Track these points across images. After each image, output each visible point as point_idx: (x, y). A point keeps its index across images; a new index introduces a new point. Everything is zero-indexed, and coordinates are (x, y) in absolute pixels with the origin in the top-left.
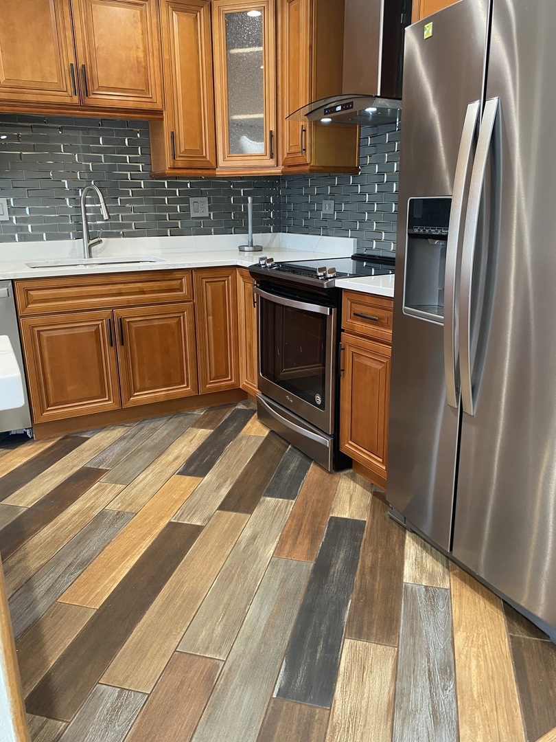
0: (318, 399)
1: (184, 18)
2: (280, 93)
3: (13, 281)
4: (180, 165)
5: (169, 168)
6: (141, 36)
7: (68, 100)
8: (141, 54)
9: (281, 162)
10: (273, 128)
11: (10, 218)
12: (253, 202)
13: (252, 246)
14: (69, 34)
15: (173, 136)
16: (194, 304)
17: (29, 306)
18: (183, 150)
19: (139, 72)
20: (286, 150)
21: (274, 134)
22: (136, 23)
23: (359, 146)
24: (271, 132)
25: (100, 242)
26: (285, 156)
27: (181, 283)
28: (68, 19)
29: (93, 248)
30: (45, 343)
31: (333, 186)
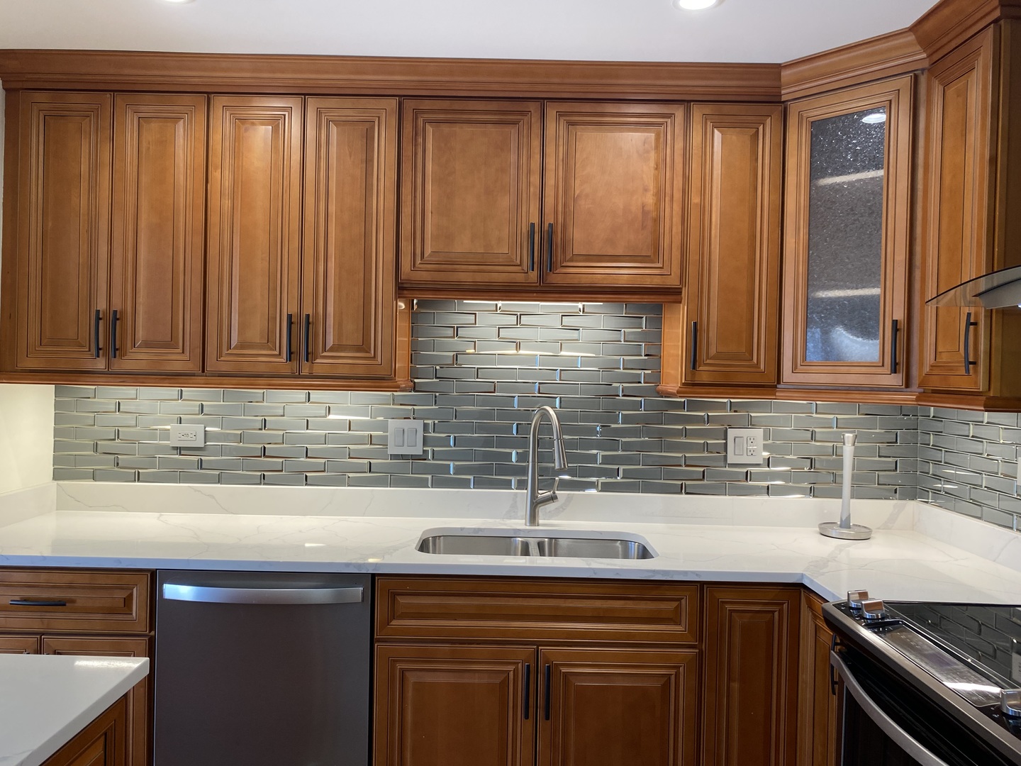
1: (734, 138)
2: (918, 249)
3: (373, 575)
4: (706, 378)
5: (684, 383)
6: (653, 171)
7: (520, 278)
8: (650, 199)
10: (899, 315)
11: (424, 451)
12: (855, 444)
13: (849, 524)
14: (535, 179)
15: (695, 329)
16: (701, 651)
17: (394, 622)
18: (713, 351)
19: (643, 227)
20: (930, 360)
21: (903, 326)
22: (648, 152)
24: (895, 323)
25: (554, 498)
26: (927, 369)
27: (678, 608)
28: (536, 157)
29: (542, 510)
30: (410, 694)
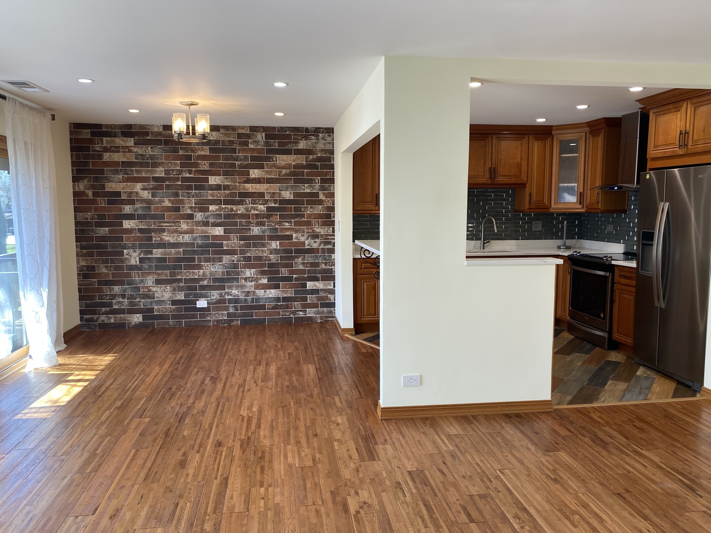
0: (602, 315)
1: (540, 143)
2: (586, 175)
4: (532, 207)
5: (527, 209)
6: (520, 153)
7: (486, 181)
8: (519, 160)
9: (585, 206)
10: (581, 191)
12: (567, 223)
13: (565, 246)
14: (490, 155)
15: (530, 195)
18: (534, 200)
19: (517, 168)
20: (588, 201)
21: (582, 193)
22: (518, 148)
23: (628, 200)
24: (581, 193)
25: (489, 242)
26: (588, 204)
29: (486, 245)
31: (613, 218)
